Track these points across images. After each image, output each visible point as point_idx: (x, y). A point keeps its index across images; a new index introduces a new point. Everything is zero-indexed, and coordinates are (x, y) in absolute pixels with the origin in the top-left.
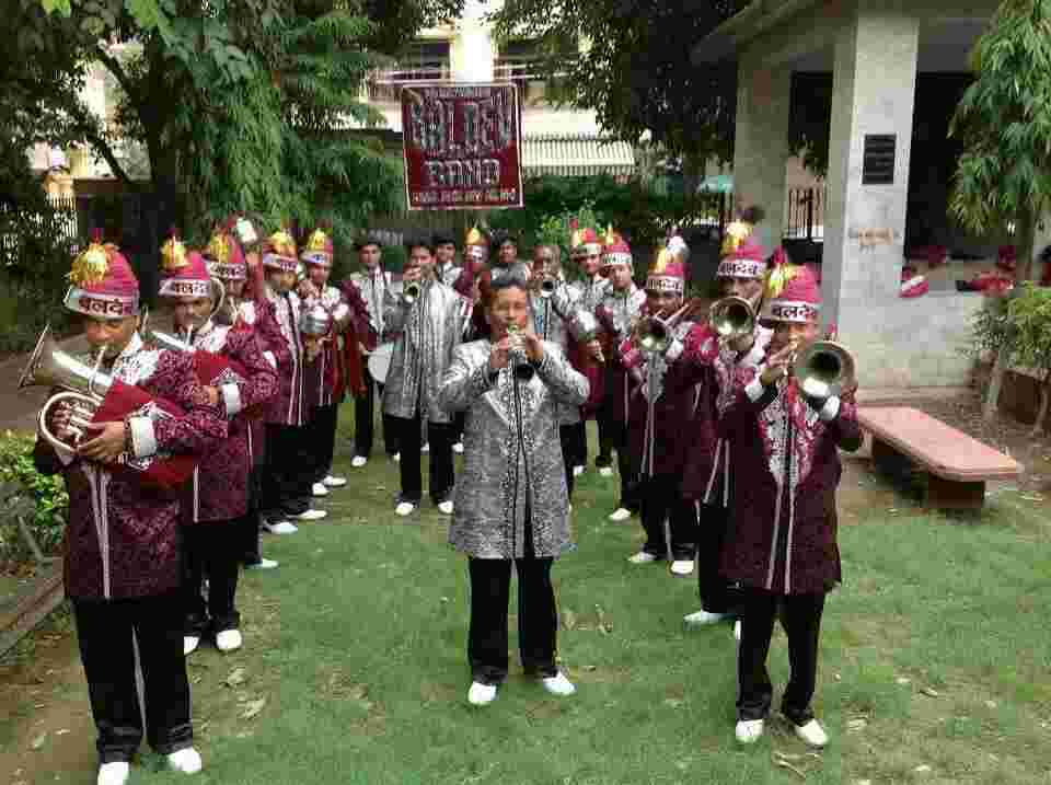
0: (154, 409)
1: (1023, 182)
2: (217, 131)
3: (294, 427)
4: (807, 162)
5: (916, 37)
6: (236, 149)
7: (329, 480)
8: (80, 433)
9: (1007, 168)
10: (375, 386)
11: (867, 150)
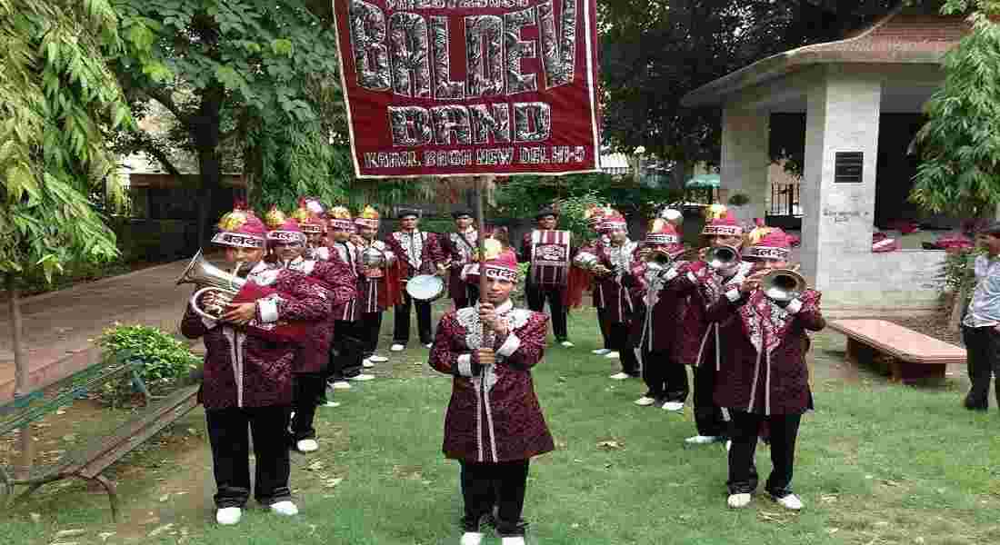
0: (276, 298)
1: (974, 182)
2: (277, 147)
3: (348, 322)
4: (787, 167)
5: (879, 94)
6: (292, 157)
7: (373, 358)
8: (221, 309)
9: (958, 172)
10: (413, 301)
11: (837, 162)
